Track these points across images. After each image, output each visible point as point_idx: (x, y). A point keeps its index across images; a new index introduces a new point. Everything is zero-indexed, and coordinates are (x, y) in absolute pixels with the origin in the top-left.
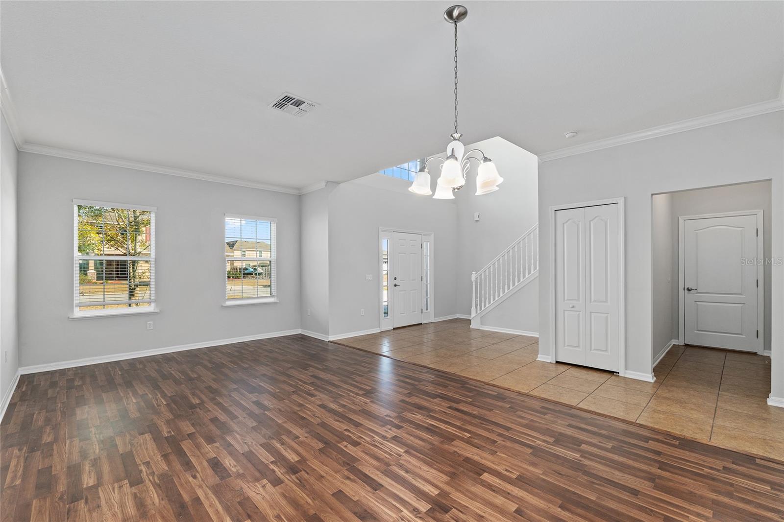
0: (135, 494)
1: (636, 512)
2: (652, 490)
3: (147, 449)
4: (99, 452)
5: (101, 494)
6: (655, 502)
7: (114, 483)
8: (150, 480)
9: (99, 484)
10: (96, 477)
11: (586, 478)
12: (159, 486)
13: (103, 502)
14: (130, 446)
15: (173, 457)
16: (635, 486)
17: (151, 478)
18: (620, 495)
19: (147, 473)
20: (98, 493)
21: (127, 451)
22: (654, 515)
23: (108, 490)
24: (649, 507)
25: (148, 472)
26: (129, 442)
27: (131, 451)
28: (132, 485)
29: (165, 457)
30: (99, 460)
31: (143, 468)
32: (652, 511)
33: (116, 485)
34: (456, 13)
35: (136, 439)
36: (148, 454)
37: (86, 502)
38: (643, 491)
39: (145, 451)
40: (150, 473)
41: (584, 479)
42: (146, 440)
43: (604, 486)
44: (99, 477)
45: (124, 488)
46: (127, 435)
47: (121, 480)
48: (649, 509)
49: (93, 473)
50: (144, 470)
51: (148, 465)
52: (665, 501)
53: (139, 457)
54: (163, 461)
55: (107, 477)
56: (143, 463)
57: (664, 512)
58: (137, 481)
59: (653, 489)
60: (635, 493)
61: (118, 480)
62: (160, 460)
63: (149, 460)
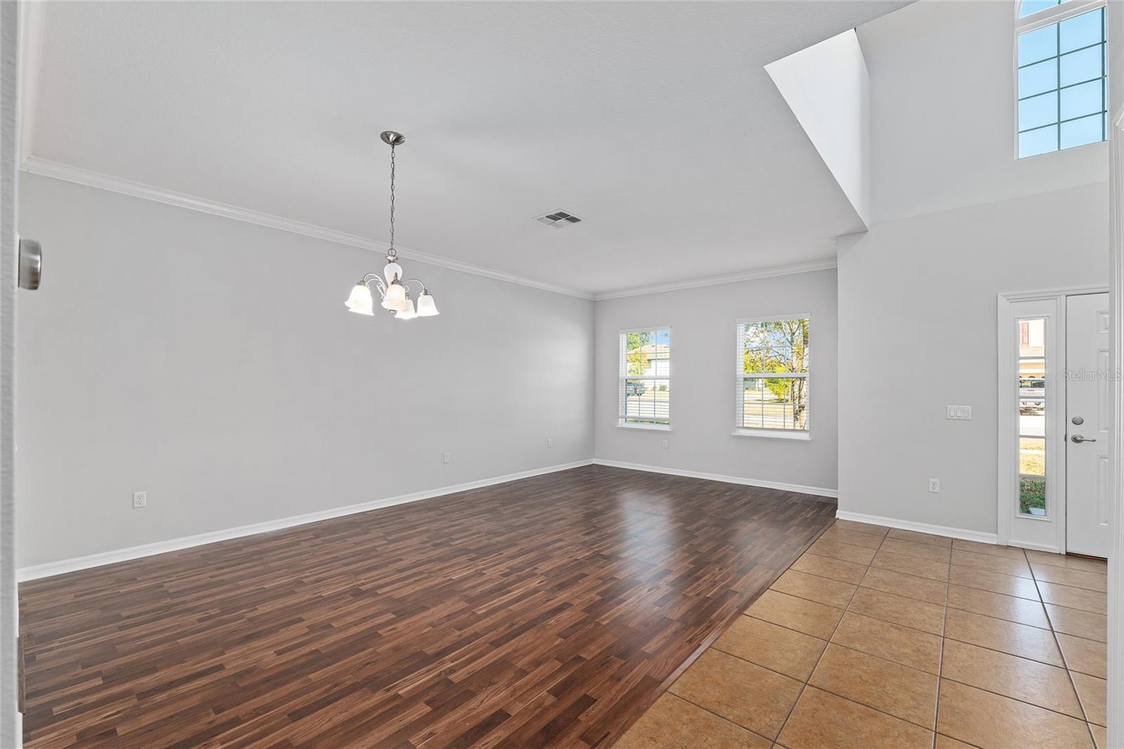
1: (269, 700)
2: (287, 736)
6: (265, 726)
11: (349, 683)
16: (306, 722)
18: (300, 699)
22: (251, 713)
24: (264, 716)
32: (258, 715)
34: (392, 137)
38: (290, 725)
41: (349, 681)
43: (323, 693)
48: (262, 714)
52: (260, 738)
57: (247, 726)
59: (286, 740)
60: (296, 716)
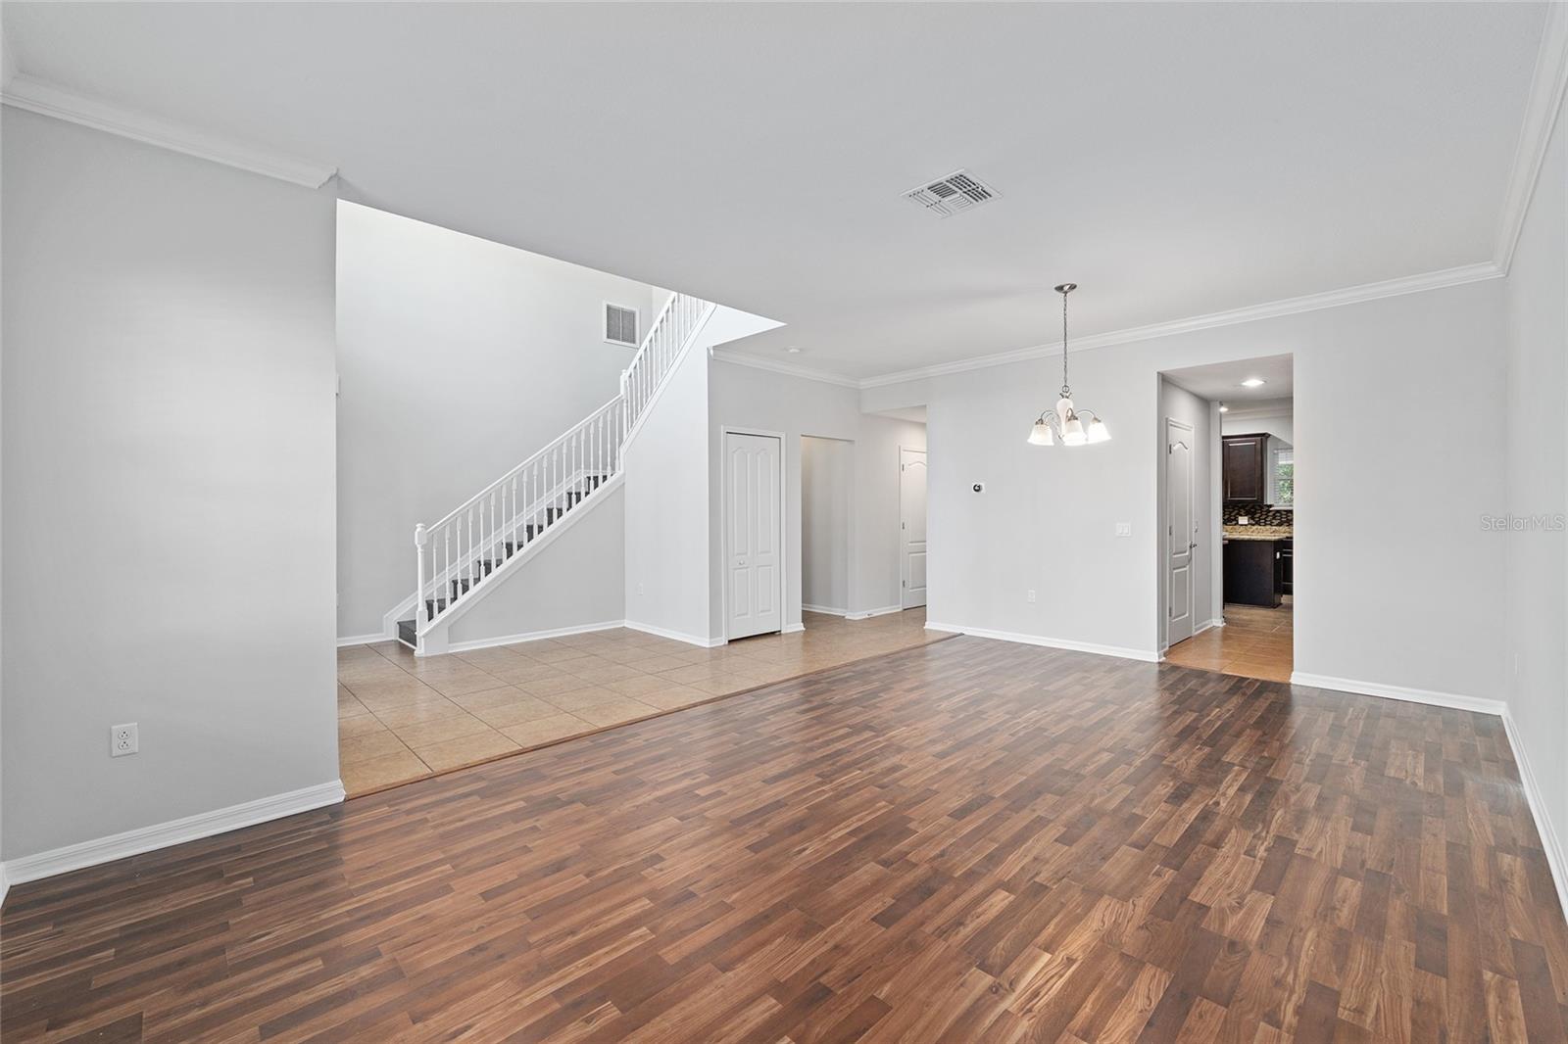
0: (1297, 832)
3: (1227, 873)
4: (1309, 929)
5: (1340, 859)
7: (1315, 861)
8: (1267, 832)
9: (1336, 875)
10: (1337, 886)
12: (1264, 821)
13: (1342, 848)
14: (1248, 899)
15: (1209, 836)
17: (1264, 834)
19: (1263, 843)
20: (1344, 863)
21: (1259, 893)
23: (1328, 856)
25: (1260, 842)
26: (1240, 908)
27: (1253, 888)
28: (1294, 843)
29: (1217, 844)
30: (1319, 911)
31: (1261, 852)
33: (1314, 855)
35: (1224, 905)
36: (1233, 865)
37: (1363, 863)
39: (1234, 871)
40: (1259, 839)
42: (1210, 888)
44: (1331, 883)
45: (1306, 845)
46: (1230, 926)
47: (1303, 857)
49: (1340, 895)
50: (1263, 848)
51: (1251, 850)
53: (1250, 872)
54: (1226, 841)
55: (1320, 875)
56: (1255, 857)
58: (1284, 843)
61: (1307, 860)
62: (1228, 846)
63: (1242, 856)
